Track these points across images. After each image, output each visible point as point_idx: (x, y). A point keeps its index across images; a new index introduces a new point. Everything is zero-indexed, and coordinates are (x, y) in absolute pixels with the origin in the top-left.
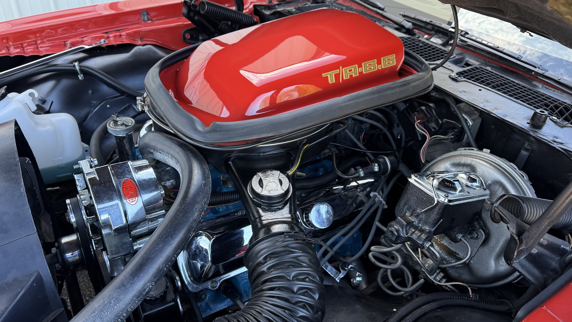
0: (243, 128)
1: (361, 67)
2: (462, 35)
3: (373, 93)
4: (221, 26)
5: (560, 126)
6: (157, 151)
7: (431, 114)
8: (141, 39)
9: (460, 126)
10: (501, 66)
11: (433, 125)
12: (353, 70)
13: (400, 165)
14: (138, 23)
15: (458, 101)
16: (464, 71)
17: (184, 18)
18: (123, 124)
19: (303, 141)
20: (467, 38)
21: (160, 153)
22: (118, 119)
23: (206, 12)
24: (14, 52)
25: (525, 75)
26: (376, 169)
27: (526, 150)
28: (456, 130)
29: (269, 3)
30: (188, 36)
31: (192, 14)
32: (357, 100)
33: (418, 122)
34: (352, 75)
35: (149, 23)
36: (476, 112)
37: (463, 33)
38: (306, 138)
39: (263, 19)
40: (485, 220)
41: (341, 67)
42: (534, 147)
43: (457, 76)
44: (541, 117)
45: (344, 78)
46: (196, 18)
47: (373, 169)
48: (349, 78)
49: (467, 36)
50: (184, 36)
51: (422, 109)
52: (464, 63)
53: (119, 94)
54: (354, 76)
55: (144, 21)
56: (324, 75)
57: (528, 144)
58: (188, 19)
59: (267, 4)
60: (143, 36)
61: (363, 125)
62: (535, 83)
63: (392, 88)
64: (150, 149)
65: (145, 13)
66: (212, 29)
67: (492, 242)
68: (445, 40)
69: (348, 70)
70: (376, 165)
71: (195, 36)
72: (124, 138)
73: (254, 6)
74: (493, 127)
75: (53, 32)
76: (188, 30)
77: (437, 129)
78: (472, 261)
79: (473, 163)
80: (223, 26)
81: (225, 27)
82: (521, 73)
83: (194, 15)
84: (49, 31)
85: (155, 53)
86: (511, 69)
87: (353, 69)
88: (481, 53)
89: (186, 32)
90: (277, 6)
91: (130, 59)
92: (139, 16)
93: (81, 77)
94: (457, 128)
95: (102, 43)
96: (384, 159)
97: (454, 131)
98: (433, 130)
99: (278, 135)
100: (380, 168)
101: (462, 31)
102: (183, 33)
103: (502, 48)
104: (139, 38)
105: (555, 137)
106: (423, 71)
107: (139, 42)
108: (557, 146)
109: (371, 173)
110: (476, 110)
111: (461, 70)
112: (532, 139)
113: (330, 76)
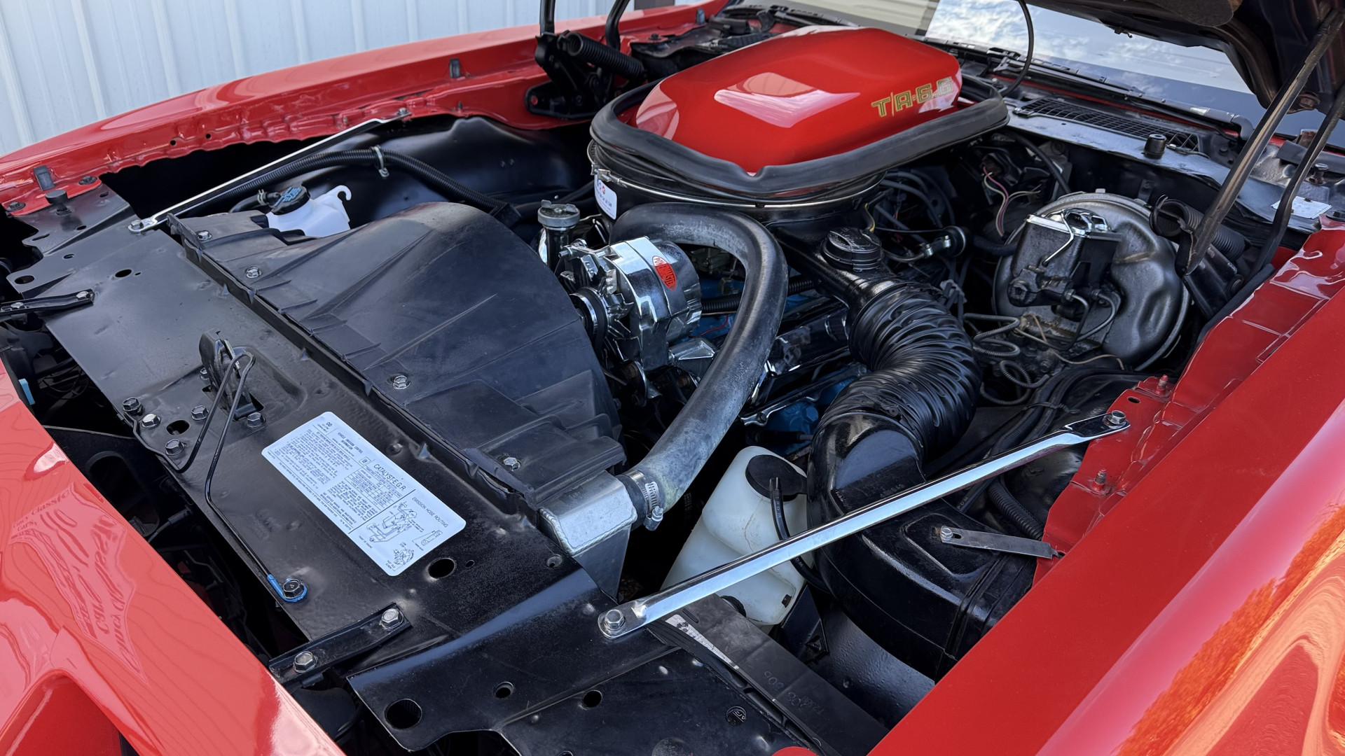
2: (1010, 58)
4: (587, 80)
5: (1182, 154)
7: (1005, 161)
8: (461, 108)
9: (1049, 174)
10: (1075, 97)
11: (1009, 177)
12: (906, 99)
13: (975, 238)
14: (447, 81)
15: (1038, 139)
16: (1030, 105)
17: (538, 66)
19: (858, 200)
20: (1019, 61)
23: (580, 53)
24: (249, 136)
25: (1112, 104)
26: (947, 244)
27: (1145, 190)
28: (1044, 182)
29: (653, 39)
30: (534, 100)
31: (551, 58)
32: (929, 133)
33: (990, 176)
34: (905, 106)
35: (462, 80)
36: (1062, 156)
37: (1012, 55)
38: (863, 194)
40: (1117, 278)
41: (892, 94)
42: (1155, 185)
43: (1023, 112)
44: (1157, 143)
45: (897, 110)
46: (557, 65)
47: (942, 244)
48: (901, 109)
49: (1018, 59)
50: (529, 99)
51: (991, 158)
52: (1021, 98)
54: (907, 107)
55: (455, 77)
56: (873, 104)
57: (1147, 182)
58: (544, 69)
59: (651, 41)
62: (1129, 113)
63: (967, 117)
64: (656, 225)
65: (457, 62)
66: (575, 86)
67: (1132, 306)
68: (982, 70)
69: (900, 99)
70: (947, 237)
73: (632, 45)
75: (313, 98)
76: (534, 90)
77: (1017, 182)
78: (1107, 341)
81: (594, 82)
82: (1106, 102)
83: (555, 61)
84: (307, 97)
85: (492, 130)
86: (1091, 99)
87: (905, 96)
88: (1042, 81)
89: (530, 94)
90: (666, 45)
91: (455, 141)
93: (383, 173)
94: (1045, 178)
95: (402, 116)
96: (955, 230)
97: (1041, 183)
98: (1012, 185)
100: (952, 242)
101: (1009, 52)
102: (527, 95)
103: (1073, 69)
104: (459, 104)
105: (1181, 165)
106: (992, 97)
107: (459, 113)
108: (1189, 173)
109: (940, 252)
110: (1063, 153)
111: (1025, 104)
112: (1151, 173)
113: (880, 106)
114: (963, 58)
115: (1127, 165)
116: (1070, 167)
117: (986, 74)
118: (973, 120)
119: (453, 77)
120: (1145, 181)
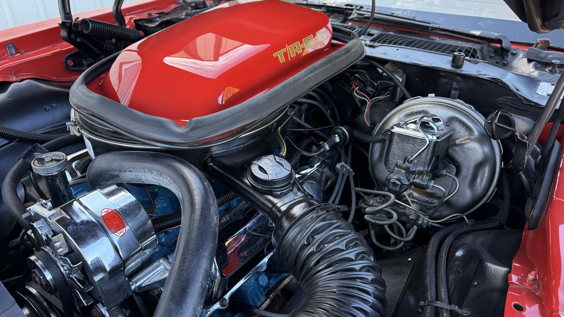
0: (225, 118)
1: (303, 43)
2: (357, 10)
3: (326, 63)
4: (105, 46)
5: (474, 63)
6: (125, 171)
7: (366, 79)
8: (15, 75)
9: (393, 84)
10: (399, 30)
11: (369, 89)
12: (297, 48)
13: (354, 132)
14: (4, 59)
15: (383, 62)
16: (374, 39)
17: (65, 43)
18: (52, 160)
19: (274, 125)
20: (363, 11)
21: (130, 171)
22: (44, 156)
23: (91, 30)
25: (422, 33)
26: (337, 140)
27: (456, 89)
28: (391, 89)
29: (148, 16)
30: (70, 63)
31: (72, 36)
33: (357, 89)
34: (297, 52)
35: (18, 56)
36: (399, 70)
37: (358, 8)
38: (276, 122)
39: (147, 32)
40: (452, 156)
41: (287, 45)
42: (462, 85)
43: (371, 43)
44: (459, 58)
45: (292, 56)
46: (78, 40)
47: (334, 140)
48: (295, 55)
50: (66, 63)
51: (356, 77)
53: (6, 142)
54: (299, 53)
55: (11, 54)
56: (275, 55)
57: (457, 84)
58: (69, 43)
59: (148, 17)
60: (17, 70)
61: (303, 107)
62: (432, 37)
63: (339, 57)
64: (112, 172)
65: (11, 45)
66: (98, 51)
67: (464, 172)
68: (342, 18)
69: (293, 48)
70: (336, 135)
71: (78, 62)
72: (56, 176)
73: (135, 21)
74: (417, 79)
76: (70, 56)
77: (374, 91)
79: (425, 109)
80: (108, 46)
81: (110, 47)
82: (417, 32)
83: (76, 38)
85: (39, 87)
86: (408, 30)
87: (296, 46)
88: (378, 22)
89: (67, 59)
90: (158, 19)
91: (10, 99)
92: (4, 50)
97: (389, 90)
98: (372, 94)
99: (259, 119)
100: (340, 138)
101: (357, 6)
102: (64, 61)
103: (396, 13)
104: (13, 73)
105: (478, 71)
106: (353, 39)
107: (14, 79)
108: (485, 77)
109: (334, 147)
110: (399, 68)
111: (371, 38)
112: (459, 78)
113: (279, 55)
114: (329, 12)
115: (442, 74)
116: (405, 76)
117: (345, 21)
118: (344, 57)
119: (11, 55)
120: (454, 83)
